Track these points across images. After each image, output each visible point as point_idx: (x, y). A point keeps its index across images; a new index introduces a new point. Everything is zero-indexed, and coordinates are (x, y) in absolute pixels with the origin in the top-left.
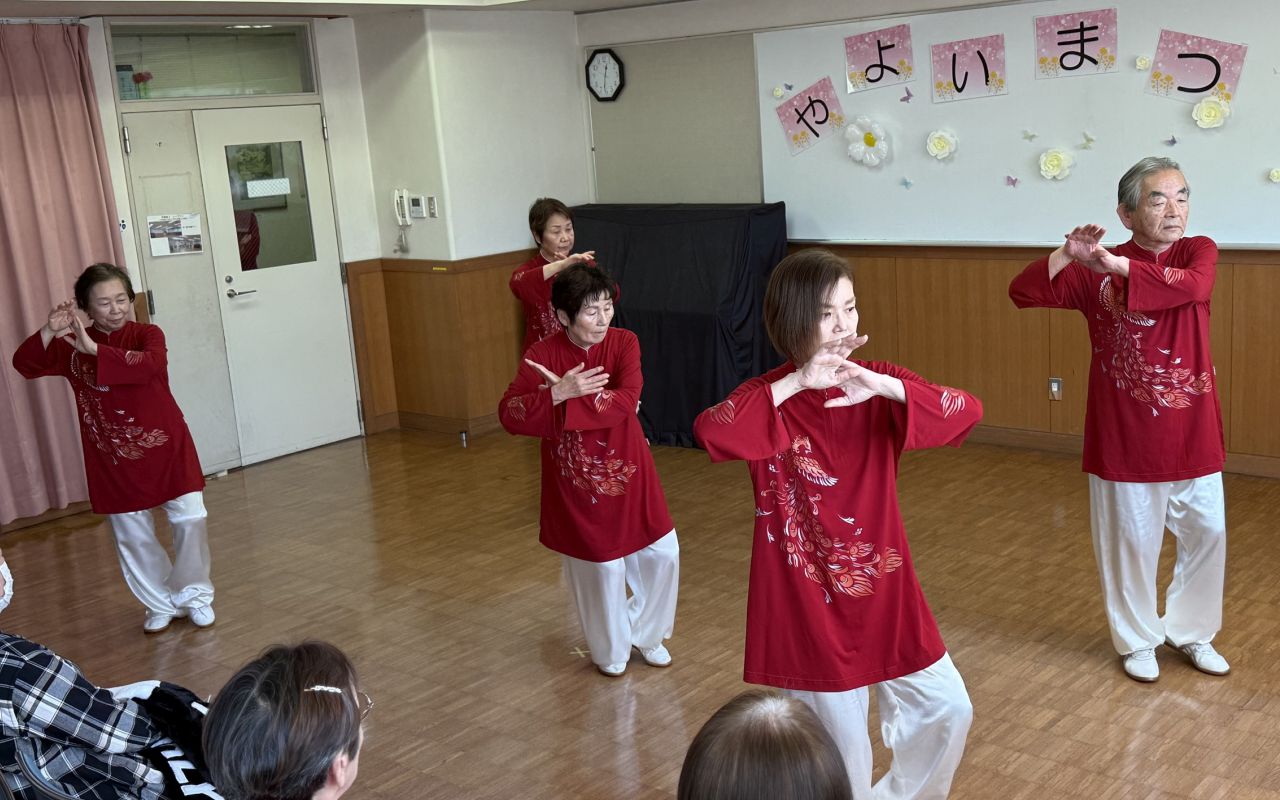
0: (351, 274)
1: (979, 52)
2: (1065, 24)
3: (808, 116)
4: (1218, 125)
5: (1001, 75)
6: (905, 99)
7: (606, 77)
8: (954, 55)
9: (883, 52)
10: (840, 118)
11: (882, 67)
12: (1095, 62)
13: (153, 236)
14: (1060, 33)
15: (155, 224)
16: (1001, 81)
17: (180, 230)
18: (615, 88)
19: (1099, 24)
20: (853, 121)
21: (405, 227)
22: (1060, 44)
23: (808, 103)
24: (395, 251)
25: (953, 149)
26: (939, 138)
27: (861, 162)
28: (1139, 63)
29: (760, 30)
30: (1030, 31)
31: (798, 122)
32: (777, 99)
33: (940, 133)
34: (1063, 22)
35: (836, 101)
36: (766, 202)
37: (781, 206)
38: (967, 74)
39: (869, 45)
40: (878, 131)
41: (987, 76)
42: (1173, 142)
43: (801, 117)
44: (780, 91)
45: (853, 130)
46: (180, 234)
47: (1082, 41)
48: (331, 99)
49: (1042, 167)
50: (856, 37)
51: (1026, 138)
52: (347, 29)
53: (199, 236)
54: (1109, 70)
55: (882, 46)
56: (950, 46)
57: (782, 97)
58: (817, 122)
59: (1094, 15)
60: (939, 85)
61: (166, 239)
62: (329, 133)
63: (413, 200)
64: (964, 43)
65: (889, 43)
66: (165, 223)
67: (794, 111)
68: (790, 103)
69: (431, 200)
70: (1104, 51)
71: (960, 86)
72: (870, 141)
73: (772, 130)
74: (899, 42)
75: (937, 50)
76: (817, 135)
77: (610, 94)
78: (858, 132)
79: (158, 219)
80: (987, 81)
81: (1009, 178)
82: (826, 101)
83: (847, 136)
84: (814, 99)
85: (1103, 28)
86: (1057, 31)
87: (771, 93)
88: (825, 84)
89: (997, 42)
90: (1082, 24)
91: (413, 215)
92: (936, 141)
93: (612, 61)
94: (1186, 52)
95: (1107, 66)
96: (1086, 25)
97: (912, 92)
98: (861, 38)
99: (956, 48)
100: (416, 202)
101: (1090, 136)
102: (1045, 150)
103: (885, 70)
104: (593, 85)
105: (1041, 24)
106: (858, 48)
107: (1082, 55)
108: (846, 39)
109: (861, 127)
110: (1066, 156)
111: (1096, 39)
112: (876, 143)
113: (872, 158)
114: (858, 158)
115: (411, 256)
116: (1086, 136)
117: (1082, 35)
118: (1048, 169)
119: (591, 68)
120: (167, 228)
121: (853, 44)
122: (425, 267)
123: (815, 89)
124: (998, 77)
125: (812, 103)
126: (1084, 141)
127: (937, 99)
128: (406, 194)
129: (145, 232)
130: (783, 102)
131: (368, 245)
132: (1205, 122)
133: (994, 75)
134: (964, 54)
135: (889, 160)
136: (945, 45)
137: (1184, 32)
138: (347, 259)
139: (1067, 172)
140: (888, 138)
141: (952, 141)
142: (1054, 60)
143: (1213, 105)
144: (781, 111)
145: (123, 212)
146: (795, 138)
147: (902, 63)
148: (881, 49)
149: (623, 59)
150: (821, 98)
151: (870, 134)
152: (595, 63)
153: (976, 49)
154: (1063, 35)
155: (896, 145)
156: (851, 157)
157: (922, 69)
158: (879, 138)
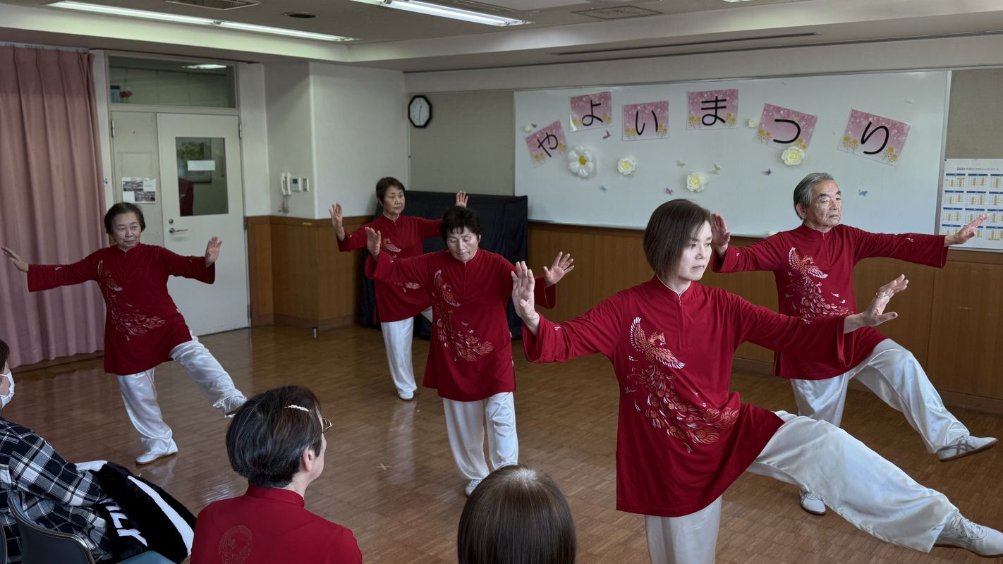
0: (251, 224)
1: (652, 111)
2: (706, 97)
3: (545, 145)
4: (797, 164)
5: (665, 126)
6: (605, 138)
7: (420, 112)
8: (637, 112)
9: (594, 108)
10: (565, 147)
11: (592, 116)
12: (723, 121)
13: (125, 190)
14: (703, 102)
15: (127, 183)
16: (665, 130)
17: (142, 188)
18: (426, 120)
19: (727, 98)
20: (573, 149)
21: (287, 196)
22: (703, 109)
23: (545, 136)
24: (280, 211)
25: (634, 169)
26: (625, 162)
27: (576, 174)
28: (750, 124)
29: (518, 89)
30: (684, 100)
31: (539, 147)
32: (526, 132)
33: (626, 159)
34: (705, 96)
35: (563, 137)
36: (516, 195)
37: (525, 198)
38: (644, 124)
39: (585, 103)
40: (588, 156)
41: (657, 126)
42: (769, 172)
43: (541, 144)
44: (529, 128)
45: (573, 154)
46: (142, 190)
47: (716, 108)
48: (245, 114)
49: (688, 184)
50: (578, 98)
51: (678, 165)
52: (259, 72)
53: (154, 192)
54: (732, 127)
55: (593, 104)
56: (635, 106)
57: (530, 132)
58: (551, 148)
59: (725, 93)
60: (627, 130)
61: (133, 193)
62: (243, 135)
63: (293, 180)
64: (644, 105)
65: (598, 102)
66: (133, 183)
67: (536, 141)
68: (534, 135)
69: (305, 180)
70: (729, 115)
71: (640, 131)
72: (583, 161)
73: (522, 151)
74: (604, 102)
76: (550, 156)
77: (422, 123)
78: (575, 155)
79: (129, 179)
80: (657, 129)
81: (667, 189)
82: (557, 136)
83: (569, 158)
84: (549, 134)
85: (729, 100)
86: (701, 100)
87: (523, 129)
88: (557, 125)
89: (664, 106)
90: (717, 97)
91: (293, 189)
92: (624, 164)
93: (426, 104)
94: (780, 118)
95: (731, 124)
96: (719, 99)
97: (610, 133)
98: (581, 98)
99: (639, 108)
100: (295, 181)
101: (719, 166)
102: (690, 174)
103: (594, 119)
104: (412, 117)
105: (692, 97)
106: (578, 104)
107: (716, 117)
108: (571, 98)
109: (577, 152)
110: (703, 177)
111: (725, 107)
112: (587, 163)
113: (583, 172)
114: (575, 171)
115: (289, 215)
116: (715, 166)
117: (716, 105)
118: (691, 185)
119: (411, 107)
120: (134, 186)
121: (576, 102)
122: (298, 222)
123: (550, 128)
124: (664, 128)
125: (548, 136)
126: (714, 169)
127: (625, 138)
128: (289, 176)
129: (120, 187)
130: (531, 134)
131: (262, 206)
132: (789, 161)
133: (661, 126)
134: (643, 112)
135: (593, 174)
136: (632, 106)
137: (779, 106)
138: (249, 214)
139: (703, 188)
140: (594, 161)
141: (634, 164)
142: (698, 119)
143: (795, 152)
144: (529, 140)
145: (107, 174)
146: (537, 157)
147: (605, 115)
148: (592, 106)
149: (431, 102)
150: (554, 134)
151: (583, 157)
152: (414, 103)
153: (651, 109)
154: (705, 104)
155: (599, 164)
156: (570, 170)
157: (617, 119)
158: (589, 160)
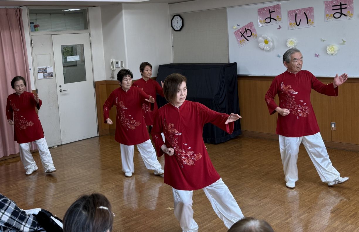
0: (97, 85)
3: (245, 35)
5: (312, 20)
6: (278, 29)
7: (178, 24)
8: (296, 14)
9: (271, 13)
10: (256, 35)
12: (346, 16)
13: (39, 73)
14: (333, 6)
15: (40, 69)
16: (313, 23)
17: (47, 71)
18: (180, 27)
20: (261, 36)
21: (114, 70)
22: (333, 10)
23: (245, 30)
24: (110, 78)
25: (296, 45)
26: (291, 41)
27: (263, 49)
29: (229, 7)
30: (322, 6)
31: (241, 36)
32: (234, 29)
33: (291, 39)
34: (334, 2)
35: (255, 30)
36: (230, 62)
37: (235, 64)
38: (300, 20)
39: (266, 11)
40: (269, 39)
41: (307, 20)
45: (261, 39)
47: (341, 9)
48: (93, 32)
49: (328, 51)
50: (262, 9)
51: (322, 41)
52: (98, 10)
53: (52, 73)
55: (271, 11)
56: (295, 11)
57: (236, 28)
58: (248, 36)
60: (291, 24)
61: (43, 74)
62: (92, 42)
63: (116, 62)
64: (300, 10)
65: (273, 10)
67: (240, 33)
68: (239, 30)
69: (122, 62)
70: (349, 12)
71: (298, 24)
72: (266, 42)
73: (232, 39)
74: (277, 10)
75: (290, 12)
76: (248, 41)
77: (179, 29)
79: (40, 67)
80: (308, 22)
82: (251, 30)
83: (258, 41)
84: (247, 29)
85: (348, 4)
87: (232, 27)
88: (251, 24)
89: (311, 9)
90: (341, 3)
91: (116, 67)
92: (290, 42)
93: (180, 19)
95: (350, 17)
98: (264, 9)
99: (297, 12)
100: (117, 63)
102: (329, 45)
103: (272, 19)
104: (173, 26)
105: (326, 3)
106: (262, 12)
107: (341, 14)
108: (258, 9)
109: (263, 38)
110: (336, 47)
111: (346, 8)
112: (269, 43)
113: (267, 47)
117: (341, 7)
118: (330, 52)
119: (173, 21)
120: (43, 70)
123: (248, 26)
127: (290, 28)
128: (114, 60)
129: (37, 71)
130: (236, 30)
131: (102, 76)
133: (310, 20)
134: (300, 13)
135: (273, 48)
136: (293, 11)
138: (95, 81)
139: (336, 53)
140: (273, 41)
141: (296, 42)
142: (331, 15)
144: (236, 33)
145: (30, 65)
146: (240, 42)
147: (278, 17)
149: (183, 18)
150: (249, 29)
151: (266, 40)
152: (174, 19)
153: (304, 12)
154: (335, 7)
155: (275, 44)
156: (259, 47)
157: (285, 19)
158: (269, 41)
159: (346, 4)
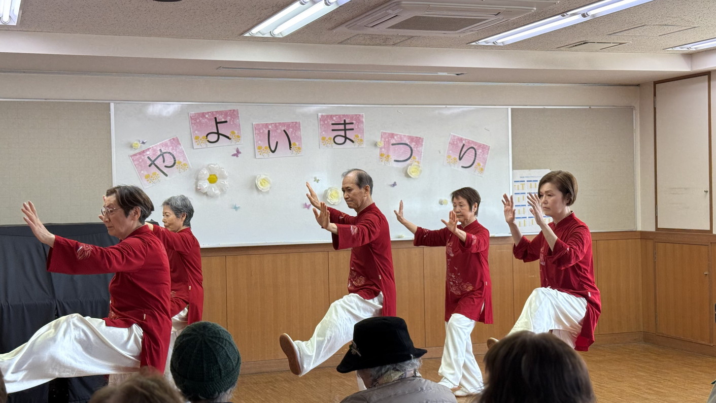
3: (159, 163)
4: (418, 177)
5: (299, 145)
8: (269, 131)
9: (220, 125)
11: (218, 134)
12: (352, 141)
14: (333, 124)
16: (299, 148)
19: (354, 122)
22: (333, 130)
23: (158, 153)
25: (271, 186)
26: (263, 179)
27: (205, 194)
29: (116, 101)
31: (150, 166)
33: (264, 176)
34: (334, 118)
38: (277, 142)
39: (208, 119)
42: (394, 185)
43: (153, 163)
45: (204, 172)
47: (345, 130)
50: (199, 114)
51: (315, 181)
54: (360, 146)
55: (218, 121)
56: (267, 125)
58: (166, 167)
59: (352, 117)
60: (258, 148)
64: (275, 124)
65: (223, 120)
67: (147, 158)
70: (357, 136)
71: (273, 149)
72: (213, 179)
74: (231, 120)
75: (257, 127)
76: (167, 175)
78: (207, 174)
80: (290, 147)
81: (305, 204)
82: (174, 153)
84: (164, 151)
85: (357, 124)
88: (173, 142)
89: (296, 126)
90: (345, 121)
92: (262, 181)
98: (203, 115)
99: (270, 127)
103: (220, 136)
105: (323, 119)
106: (200, 121)
107: (346, 138)
108: (190, 114)
111: (353, 129)
112: (217, 181)
113: (213, 190)
114: (204, 191)
117: (345, 127)
118: (332, 198)
123: (165, 145)
124: (297, 146)
125: (162, 154)
127: (258, 156)
132: (413, 175)
133: (295, 144)
134: (275, 131)
135: (224, 192)
136: (264, 125)
140: (228, 178)
141: (271, 181)
142: (330, 139)
143: (416, 167)
144: (135, 158)
146: (147, 177)
147: (234, 133)
150: (171, 151)
151: (214, 175)
153: (283, 129)
154: (335, 126)
156: (200, 189)
157: (247, 140)
158: (219, 178)
159: (352, 123)
